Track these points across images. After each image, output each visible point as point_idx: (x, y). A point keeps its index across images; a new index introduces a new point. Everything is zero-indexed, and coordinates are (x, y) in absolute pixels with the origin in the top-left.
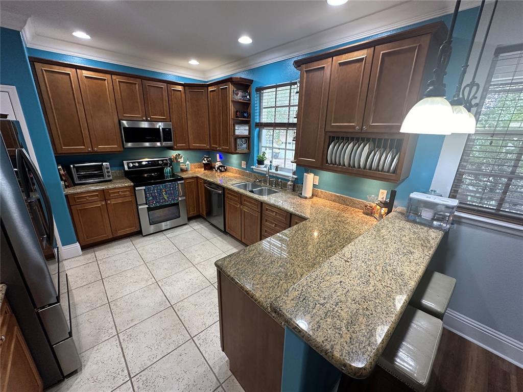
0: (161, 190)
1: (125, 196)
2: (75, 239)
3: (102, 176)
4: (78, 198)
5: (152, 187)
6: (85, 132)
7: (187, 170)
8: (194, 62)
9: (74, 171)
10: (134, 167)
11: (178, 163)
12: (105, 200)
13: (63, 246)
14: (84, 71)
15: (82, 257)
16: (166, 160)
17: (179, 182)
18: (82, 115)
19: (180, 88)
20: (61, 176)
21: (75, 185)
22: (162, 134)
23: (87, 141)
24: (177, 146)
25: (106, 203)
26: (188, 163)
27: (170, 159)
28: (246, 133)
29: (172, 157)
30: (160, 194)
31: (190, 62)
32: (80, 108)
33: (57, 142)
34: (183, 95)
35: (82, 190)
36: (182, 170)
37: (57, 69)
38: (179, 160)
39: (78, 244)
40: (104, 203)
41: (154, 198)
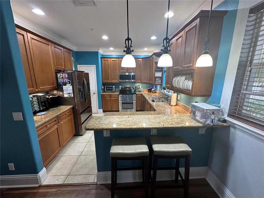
1: (116, 97)
2: (102, 108)
3: (112, 90)
4: (104, 96)
5: (124, 95)
6: (110, 76)
7: (141, 91)
8: (146, 49)
9: (105, 88)
10: (123, 88)
12: (111, 98)
13: (99, 109)
14: (112, 59)
15: (102, 114)
17: (134, 95)
18: (110, 71)
19: (141, 60)
20: (102, 89)
21: (105, 92)
22: (131, 77)
23: (110, 79)
24: (137, 82)
25: (111, 99)
26: (142, 88)
28: (161, 75)
29: (136, 86)
30: (126, 98)
31: (144, 49)
32: (109, 69)
33: (103, 79)
34: (142, 62)
35: (105, 94)
36: (139, 91)
37: (106, 59)
39: (102, 110)
40: (110, 98)
41: (124, 99)
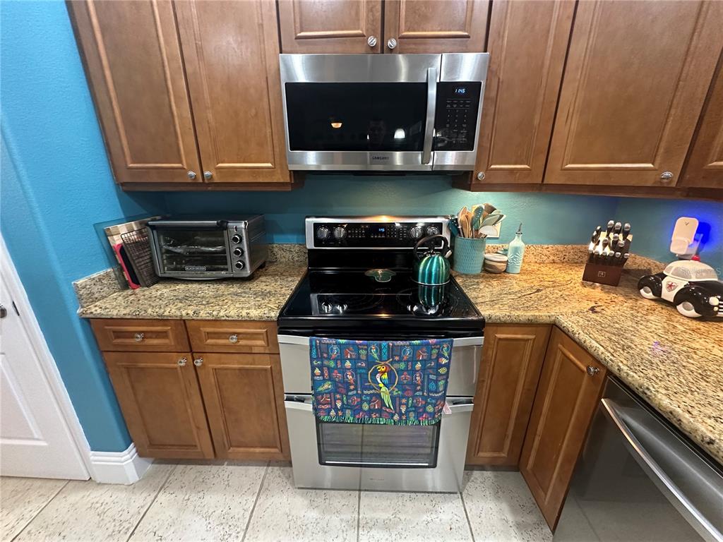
0: (371, 363)
1: (249, 352)
3: (223, 262)
5: (335, 343)
7: (505, 274)
10: (331, 240)
11: (479, 239)
12: (191, 353)
16: (439, 226)
17: (458, 342)
20: (112, 250)
22: (431, 111)
24: (487, 170)
25: (195, 365)
26: (517, 242)
27: (454, 224)
29: (461, 218)
30: (365, 378)
36: (489, 270)
38: (483, 231)
39: (130, 451)
41: (341, 387)
